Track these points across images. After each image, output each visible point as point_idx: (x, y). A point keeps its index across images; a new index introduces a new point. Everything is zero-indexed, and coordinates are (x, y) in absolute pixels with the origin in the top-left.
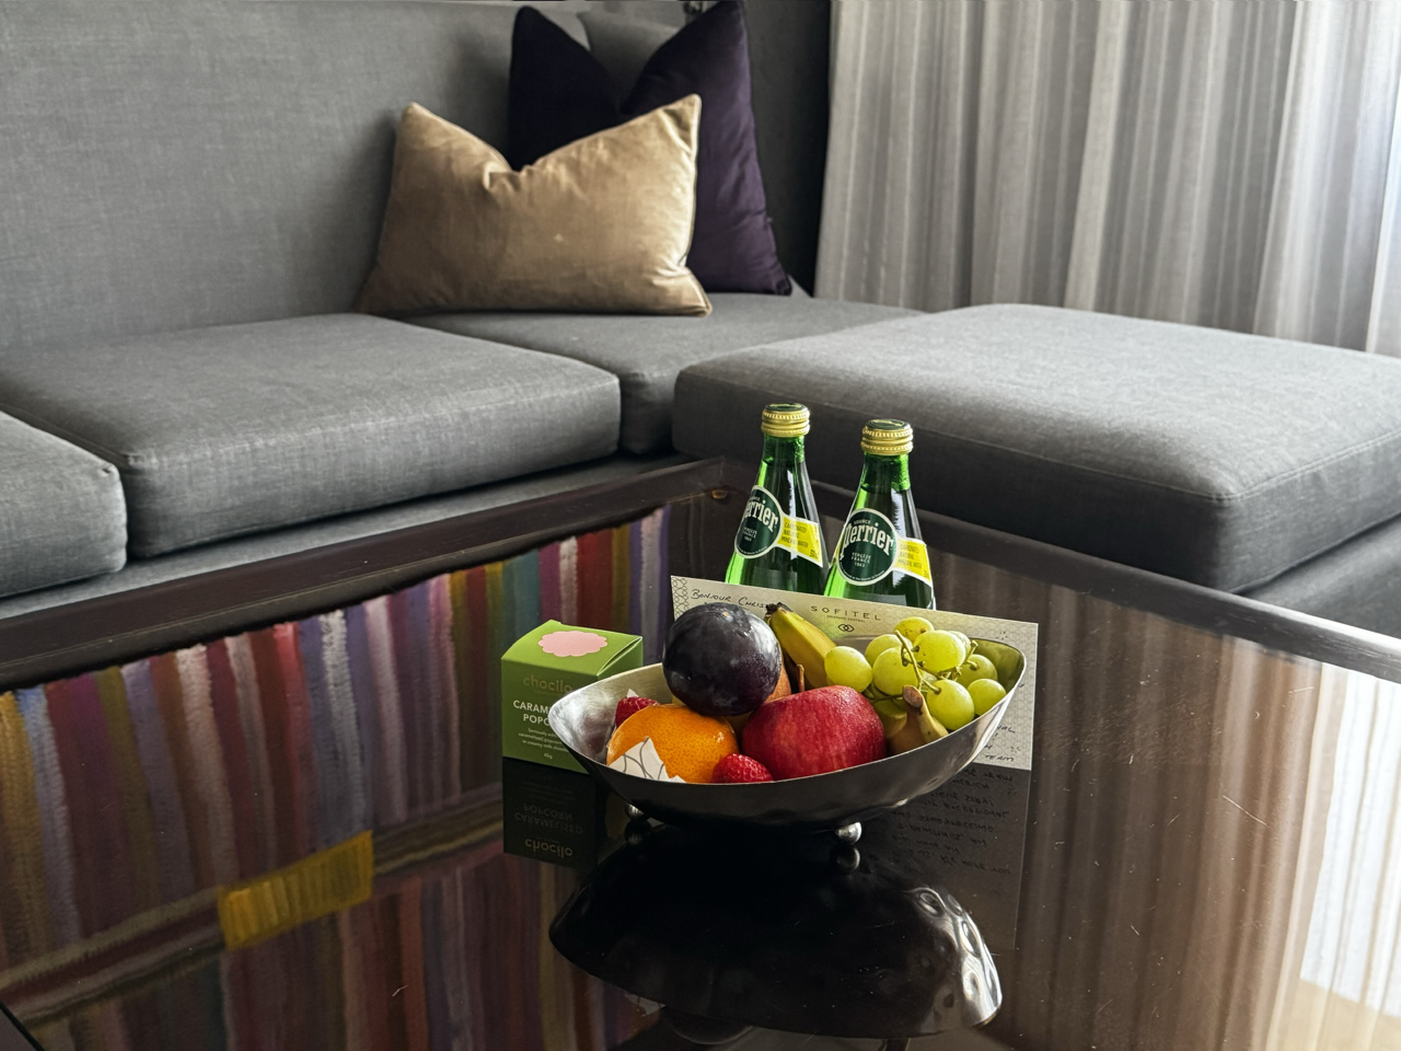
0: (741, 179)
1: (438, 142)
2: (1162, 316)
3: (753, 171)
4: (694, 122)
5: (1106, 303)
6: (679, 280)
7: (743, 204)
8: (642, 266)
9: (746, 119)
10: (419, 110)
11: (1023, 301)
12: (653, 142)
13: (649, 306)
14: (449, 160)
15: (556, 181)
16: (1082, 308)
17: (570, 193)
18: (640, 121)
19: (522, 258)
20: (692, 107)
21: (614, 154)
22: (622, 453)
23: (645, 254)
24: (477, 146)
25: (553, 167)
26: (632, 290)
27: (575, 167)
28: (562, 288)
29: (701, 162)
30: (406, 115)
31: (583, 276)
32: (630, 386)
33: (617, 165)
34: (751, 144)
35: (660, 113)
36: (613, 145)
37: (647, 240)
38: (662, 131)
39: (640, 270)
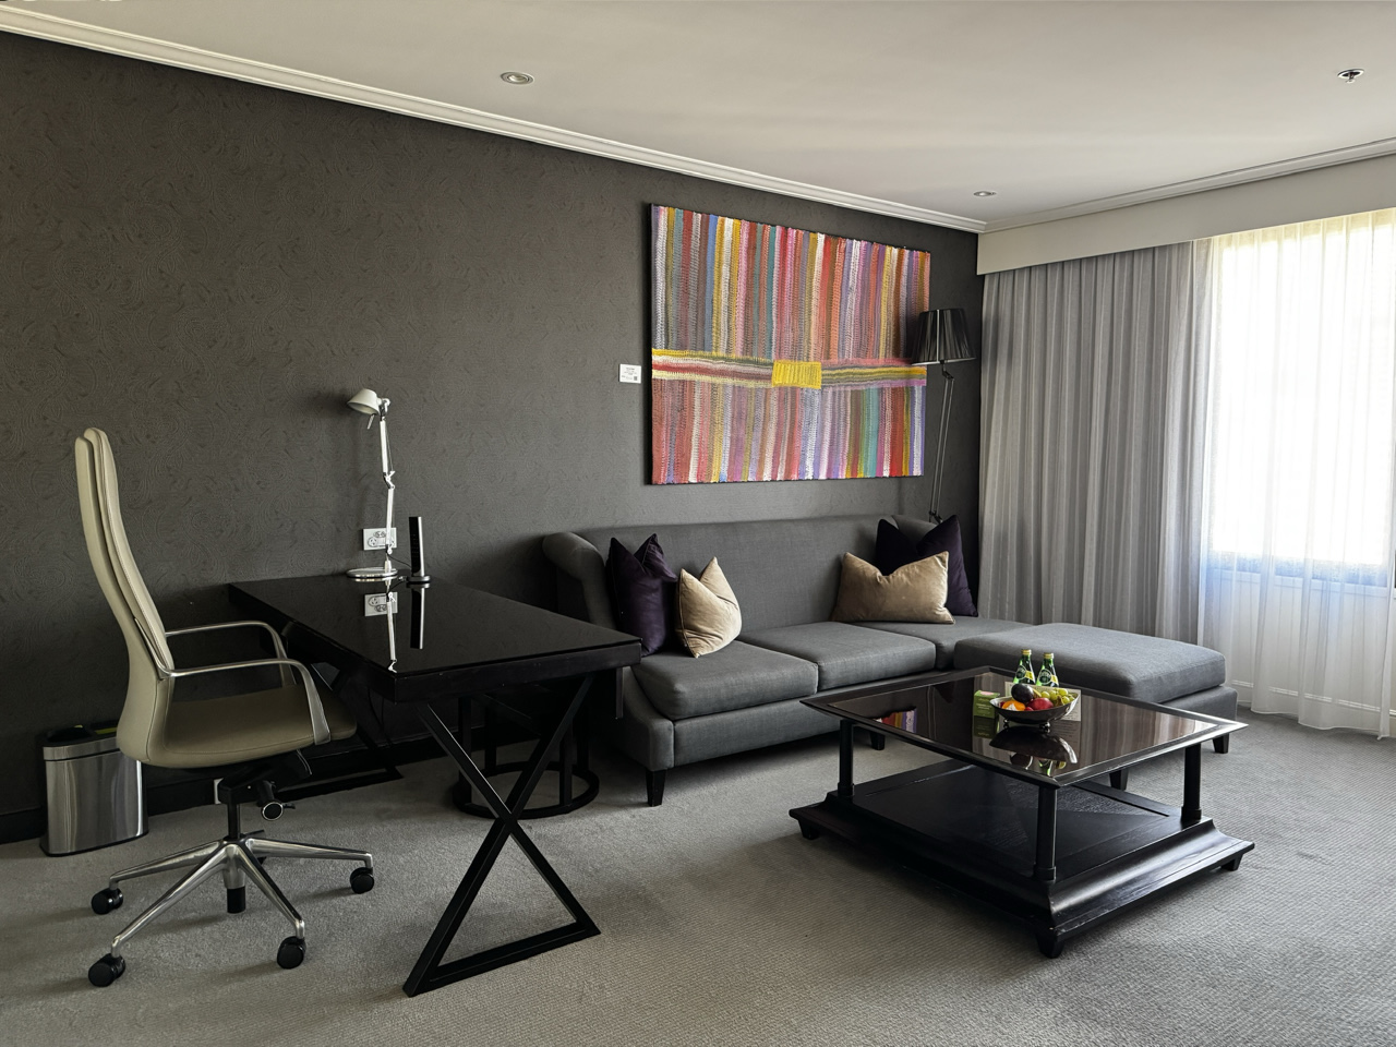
0: (960, 576)
1: (859, 566)
2: (1120, 629)
3: (964, 574)
4: (947, 560)
5: (1098, 623)
6: (945, 613)
7: (961, 585)
8: (932, 607)
9: (961, 557)
10: (849, 554)
11: (1063, 622)
12: (934, 566)
13: (935, 621)
14: (864, 572)
15: (902, 579)
16: (1088, 625)
17: (907, 585)
18: (928, 559)
19: (891, 604)
20: (946, 555)
21: (920, 571)
22: (936, 669)
23: (933, 603)
24: (872, 567)
25: (900, 574)
26: (929, 616)
27: (908, 575)
28: (904, 614)
29: (949, 572)
30: (845, 556)
31: (912, 610)
32: (939, 647)
33: (922, 574)
34: (962, 565)
35: (935, 557)
36: (919, 567)
37: (933, 599)
38: (936, 563)
39: (931, 609)
